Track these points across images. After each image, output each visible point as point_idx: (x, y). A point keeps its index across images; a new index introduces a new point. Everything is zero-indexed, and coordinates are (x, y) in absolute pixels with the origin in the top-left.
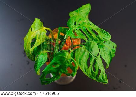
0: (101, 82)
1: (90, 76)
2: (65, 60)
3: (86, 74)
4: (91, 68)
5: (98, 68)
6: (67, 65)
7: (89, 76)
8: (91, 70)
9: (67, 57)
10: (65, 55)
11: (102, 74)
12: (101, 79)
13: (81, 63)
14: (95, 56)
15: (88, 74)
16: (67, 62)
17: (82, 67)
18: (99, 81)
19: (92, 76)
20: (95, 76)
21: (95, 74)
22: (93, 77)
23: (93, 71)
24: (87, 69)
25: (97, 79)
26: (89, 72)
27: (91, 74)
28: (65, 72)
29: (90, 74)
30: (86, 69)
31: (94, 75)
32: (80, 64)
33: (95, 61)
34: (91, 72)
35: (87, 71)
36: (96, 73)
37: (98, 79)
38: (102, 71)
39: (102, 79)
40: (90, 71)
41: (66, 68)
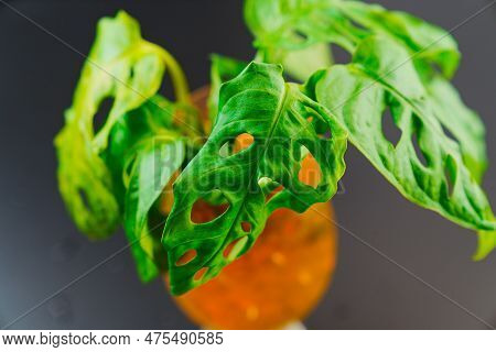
0: (468, 226)
1: (409, 189)
2: (276, 106)
3: (390, 177)
5: (438, 151)
6: (293, 131)
7: (406, 189)
8: (408, 162)
9: (282, 96)
11: (464, 182)
12: (464, 209)
13: (357, 128)
14: (415, 101)
15: (398, 179)
17: (365, 145)
18: (459, 216)
19: (420, 191)
20: (435, 190)
21: (430, 177)
22: (427, 198)
23: (420, 166)
24: (391, 151)
25: (446, 208)
26: (401, 168)
27: (411, 177)
28: (284, 168)
29: (407, 180)
30: (386, 154)
31: (426, 182)
32: (352, 131)
33: (417, 123)
34: (409, 167)
35: (391, 160)
36: (436, 174)
37: (452, 207)
39: (468, 206)
40: (404, 163)
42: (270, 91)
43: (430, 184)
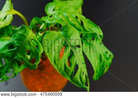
0: (78, 86)
1: (61, 71)
2: (25, 39)
3: (55, 67)
4: (65, 61)
5: (75, 62)
6: (28, 48)
9: (28, 37)
10: (27, 32)
12: (77, 81)
13: (50, 51)
14: (73, 46)
15: (58, 68)
16: (28, 43)
17: (50, 56)
18: (75, 82)
19: (65, 73)
20: (70, 74)
21: (69, 70)
22: (66, 75)
23: (67, 66)
24: (58, 60)
25: (72, 79)
26: (60, 65)
27: (63, 68)
28: (23, 57)
29: (61, 69)
30: (56, 60)
31: (67, 71)
35: (57, 62)
36: (72, 69)
37: (74, 80)
38: (81, 70)
39: (79, 80)
40: (62, 64)
41: (25, 51)
42: (25, 34)
43: (68, 71)
